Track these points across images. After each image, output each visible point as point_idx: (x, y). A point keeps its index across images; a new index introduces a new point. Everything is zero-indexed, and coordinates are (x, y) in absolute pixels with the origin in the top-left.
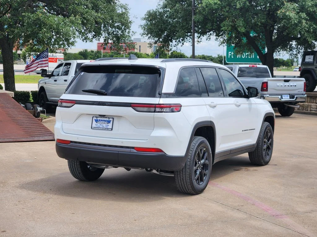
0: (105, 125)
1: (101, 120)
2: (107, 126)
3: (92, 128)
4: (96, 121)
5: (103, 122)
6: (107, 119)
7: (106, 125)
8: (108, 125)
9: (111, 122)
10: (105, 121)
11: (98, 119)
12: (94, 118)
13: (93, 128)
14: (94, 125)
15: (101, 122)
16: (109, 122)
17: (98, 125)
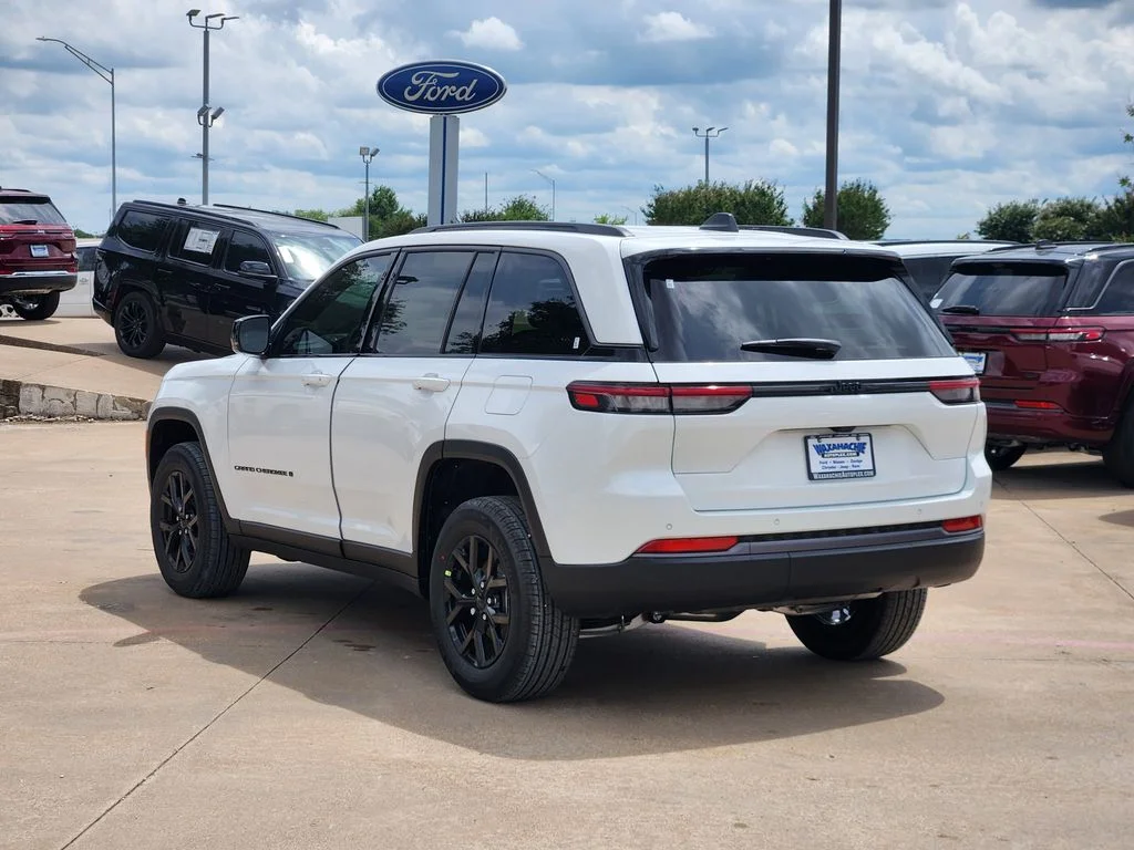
0: (848, 462)
1: (835, 447)
2: (857, 464)
3: (811, 476)
4: (821, 450)
5: (841, 451)
6: (853, 440)
7: (852, 461)
8: (857, 458)
9: (868, 447)
10: (846, 446)
11: (825, 441)
12: (812, 442)
13: (815, 477)
14: (816, 468)
15: (835, 451)
16: (860, 448)
17: (829, 465)
